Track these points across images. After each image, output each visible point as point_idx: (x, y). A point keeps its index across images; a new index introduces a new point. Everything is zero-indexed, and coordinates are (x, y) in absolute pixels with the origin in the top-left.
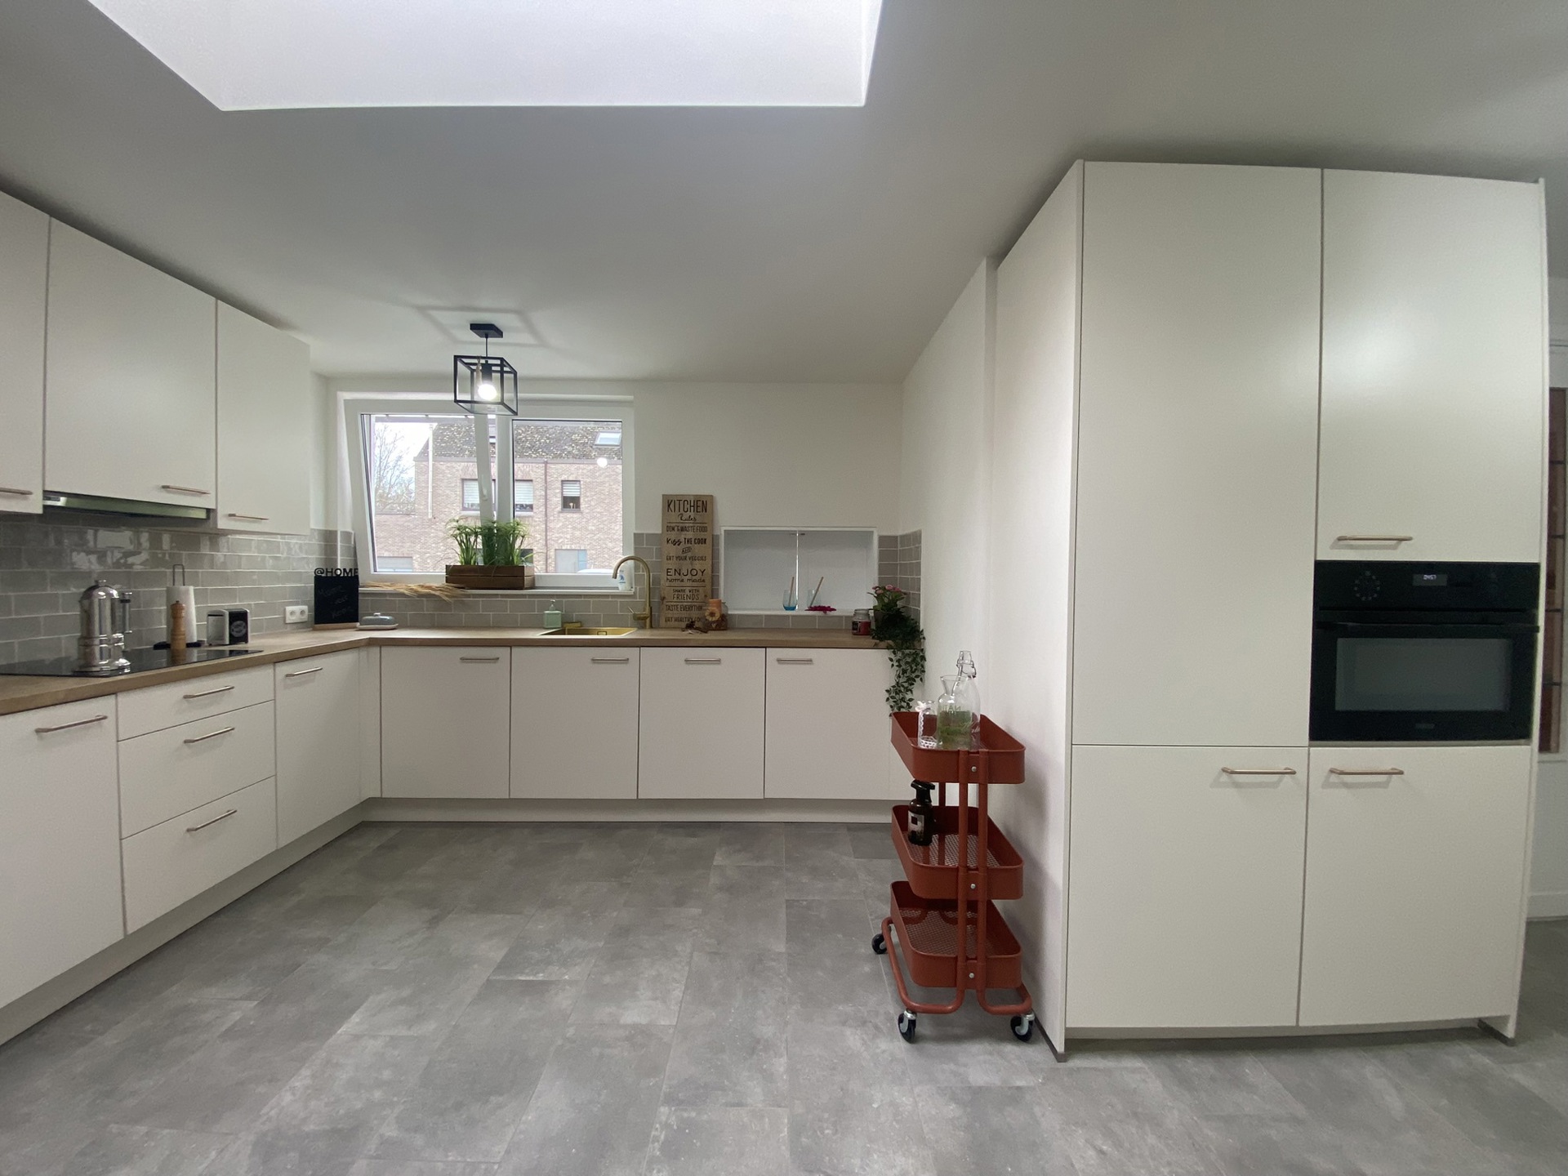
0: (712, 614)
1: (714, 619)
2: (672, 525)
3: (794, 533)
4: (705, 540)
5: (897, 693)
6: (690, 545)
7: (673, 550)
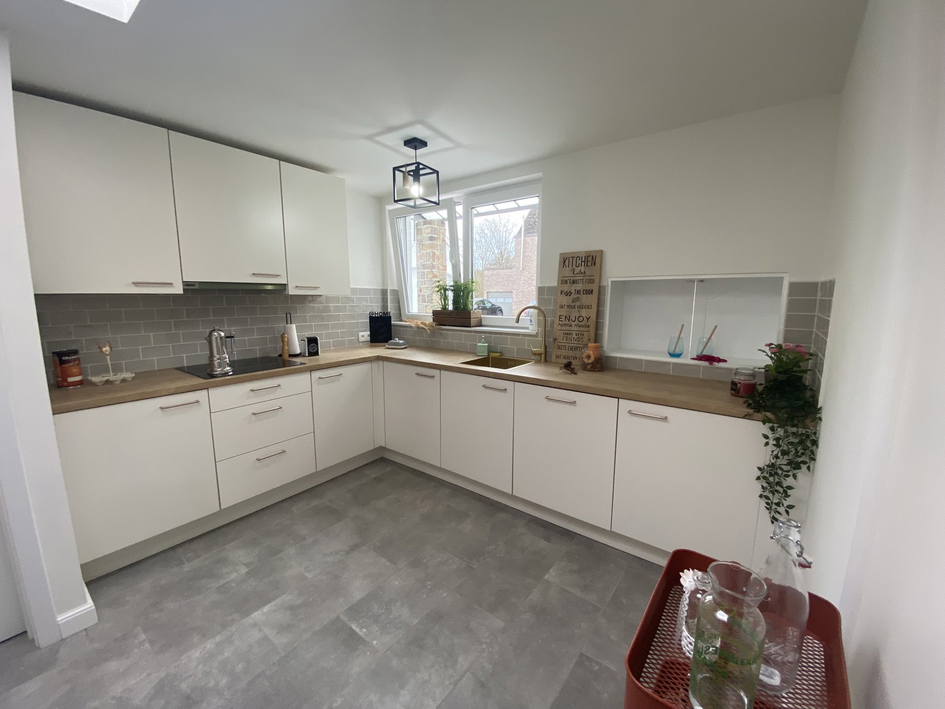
0: (589, 357)
1: (590, 361)
2: (566, 279)
3: (692, 281)
4: (592, 291)
5: (771, 475)
6: (579, 295)
7: (565, 300)
